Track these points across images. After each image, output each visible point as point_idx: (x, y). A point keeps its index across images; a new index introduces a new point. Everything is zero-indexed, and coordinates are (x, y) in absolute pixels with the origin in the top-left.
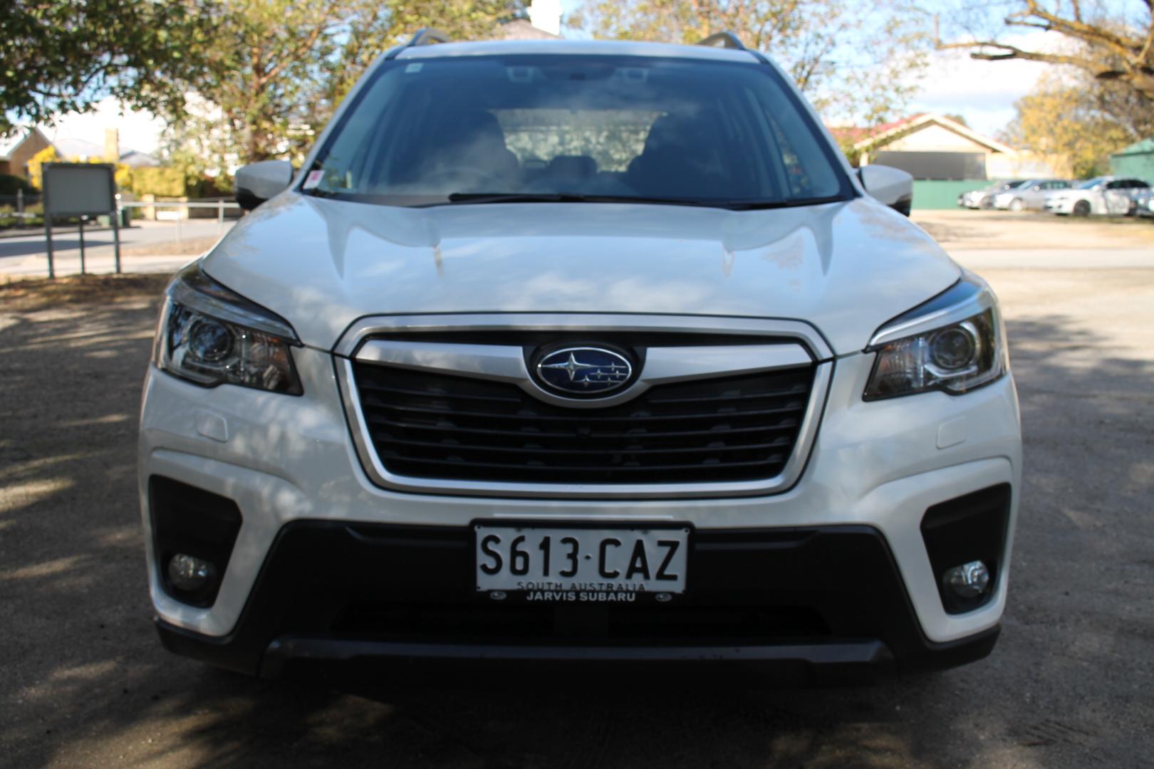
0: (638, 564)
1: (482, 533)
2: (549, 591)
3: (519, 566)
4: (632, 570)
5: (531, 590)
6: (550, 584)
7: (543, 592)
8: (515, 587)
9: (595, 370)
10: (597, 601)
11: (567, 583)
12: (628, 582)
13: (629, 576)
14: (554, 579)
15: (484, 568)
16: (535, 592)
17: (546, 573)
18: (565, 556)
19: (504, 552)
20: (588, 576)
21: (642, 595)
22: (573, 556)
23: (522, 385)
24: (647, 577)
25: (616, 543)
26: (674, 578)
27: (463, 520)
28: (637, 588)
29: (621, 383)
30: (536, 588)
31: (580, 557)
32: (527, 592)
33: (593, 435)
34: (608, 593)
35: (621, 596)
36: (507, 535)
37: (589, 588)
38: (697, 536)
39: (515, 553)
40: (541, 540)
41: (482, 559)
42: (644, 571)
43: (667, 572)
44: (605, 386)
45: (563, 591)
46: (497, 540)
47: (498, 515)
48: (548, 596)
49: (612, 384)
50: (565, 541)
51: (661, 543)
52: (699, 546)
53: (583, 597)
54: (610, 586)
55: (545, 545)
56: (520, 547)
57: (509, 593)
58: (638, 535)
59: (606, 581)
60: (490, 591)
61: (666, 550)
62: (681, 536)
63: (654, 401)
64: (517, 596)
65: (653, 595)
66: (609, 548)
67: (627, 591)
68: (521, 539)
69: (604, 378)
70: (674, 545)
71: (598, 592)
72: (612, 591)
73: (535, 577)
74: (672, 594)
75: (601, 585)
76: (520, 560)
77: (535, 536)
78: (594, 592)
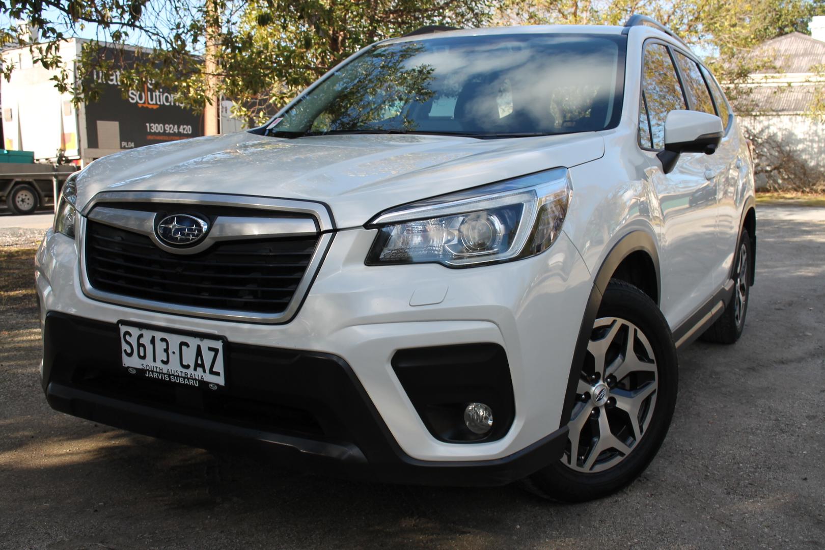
0: (199, 362)
1: (123, 329)
2: (156, 372)
3: (142, 354)
4: (197, 365)
5: (148, 370)
6: (157, 367)
7: (153, 372)
8: (141, 367)
9: (184, 229)
10: (179, 383)
11: (164, 368)
12: (195, 373)
13: (195, 369)
14: (158, 365)
15: (125, 352)
16: (149, 372)
17: (155, 360)
18: (163, 350)
19: (133, 341)
20: (174, 367)
21: (204, 384)
22: (166, 350)
23: (150, 237)
24: (204, 371)
25: (187, 345)
26: (218, 374)
27: (114, 320)
28: (200, 378)
29: (197, 239)
30: (150, 369)
31: (170, 352)
32: (146, 371)
33: (184, 273)
34: (185, 379)
35: (191, 382)
36: (135, 332)
37: (176, 374)
38: (229, 345)
39: (140, 345)
40: (151, 338)
41: (125, 346)
42: (202, 366)
43: (214, 369)
44: (189, 240)
45: (162, 373)
46: (130, 335)
47: (132, 319)
48: (155, 375)
49: (193, 240)
50: (162, 340)
51: (210, 349)
53: (173, 379)
54: (186, 374)
55: (153, 341)
56: (142, 341)
57: (137, 369)
58: (197, 341)
59: (184, 370)
60: (129, 367)
61: (213, 354)
62: (219, 345)
64: (141, 372)
65: (208, 383)
66: (184, 348)
67: (194, 379)
68: (142, 336)
69: (188, 235)
70: (216, 351)
71: (180, 377)
72: (187, 378)
73: (148, 363)
74: (217, 385)
75: (182, 372)
76: (142, 349)
77: (148, 335)
78: (177, 376)
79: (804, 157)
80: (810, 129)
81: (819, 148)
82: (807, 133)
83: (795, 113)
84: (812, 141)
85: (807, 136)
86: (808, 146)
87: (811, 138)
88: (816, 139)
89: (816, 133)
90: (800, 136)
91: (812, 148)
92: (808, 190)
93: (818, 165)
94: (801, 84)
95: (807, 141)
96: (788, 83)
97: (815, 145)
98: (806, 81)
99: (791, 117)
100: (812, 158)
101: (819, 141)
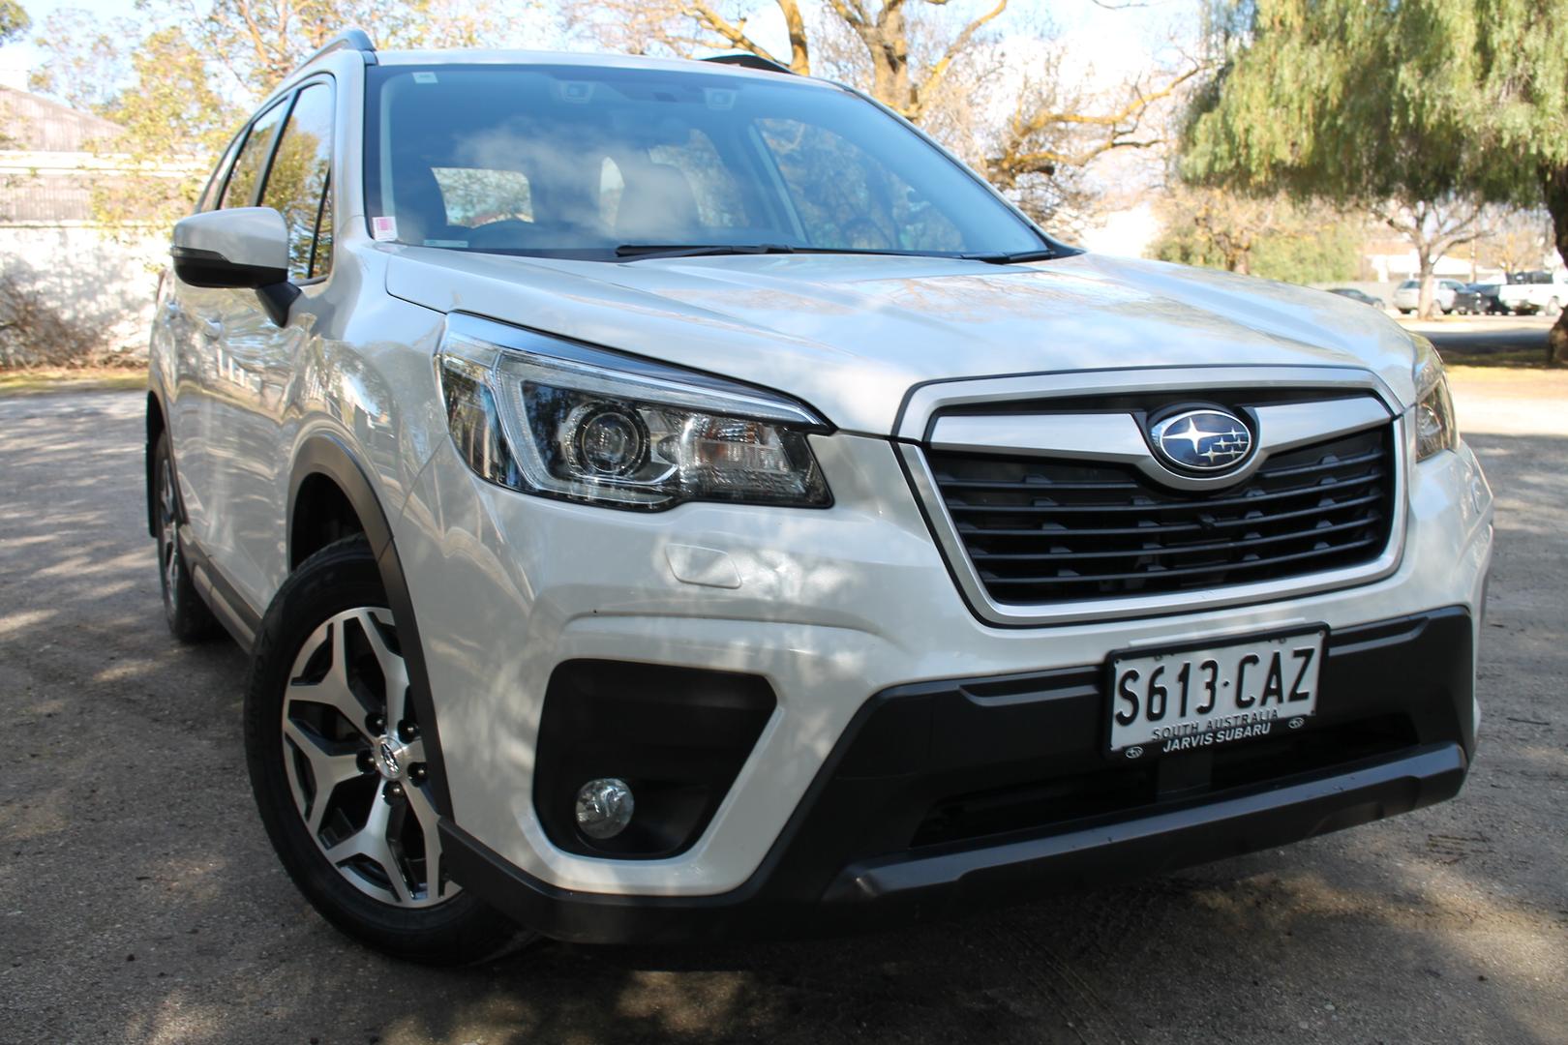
0: (1273, 686)
1: (1120, 670)
2: (1186, 736)
3: (1156, 710)
4: (1267, 694)
5: (1168, 738)
6: (1187, 726)
7: (1180, 739)
8: (1151, 737)
9: (1218, 439)
10: (1234, 739)
11: (1202, 722)
12: (1263, 709)
13: (1263, 702)
14: (1193, 719)
15: (1120, 715)
16: (1173, 741)
17: (1183, 713)
18: (1204, 686)
19: (1139, 689)
20: (1225, 710)
21: (1279, 725)
22: (1211, 686)
23: (1140, 465)
24: (1280, 700)
25: (1253, 660)
26: (1305, 696)
27: (1096, 656)
28: (1270, 717)
29: (1243, 453)
30: (1171, 736)
31: (1218, 684)
32: (1163, 743)
33: (1216, 525)
34: (1244, 727)
35: (1257, 730)
36: (1144, 668)
37: (1225, 725)
38: (1332, 639)
39: (1153, 691)
40: (1179, 669)
41: (1119, 705)
42: (1279, 692)
43: (1299, 691)
44: (1229, 458)
45: (1200, 734)
46: (1134, 677)
47: (1136, 643)
48: (1185, 743)
49: (1237, 456)
50: (1205, 666)
51: (1297, 654)
52: (1334, 652)
53: (1221, 738)
54: (1246, 718)
55: (1184, 677)
56: (1159, 683)
57: (1145, 746)
58: (1274, 647)
59: (1242, 713)
60: (1125, 749)
61: (1301, 660)
62: (1314, 642)
63: (1269, 475)
64: (1153, 749)
65: (1286, 721)
66: (1248, 667)
67: (1262, 722)
68: (1160, 671)
69: (1228, 448)
70: (1307, 654)
71: (1235, 728)
72: (1248, 725)
73: (1171, 722)
74: (1304, 717)
75: (1237, 718)
76: (1157, 699)
77: (1173, 665)
78: (1230, 729)
79: (50, 304)
80: (54, 255)
81: (75, 286)
82: (50, 262)
83: (24, 223)
84: (60, 275)
85: (50, 267)
86: (56, 284)
87: (58, 269)
88: (68, 271)
89: (66, 262)
90: (38, 266)
91: (63, 288)
92: (79, 362)
93: (76, 318)
94: (70, 172)
95: (52, 275)
96: (31, 168)
97: (67, 283)
98: (79, 168)
99: (17, 230)
100: (64, 306)
101: (73, 276)
